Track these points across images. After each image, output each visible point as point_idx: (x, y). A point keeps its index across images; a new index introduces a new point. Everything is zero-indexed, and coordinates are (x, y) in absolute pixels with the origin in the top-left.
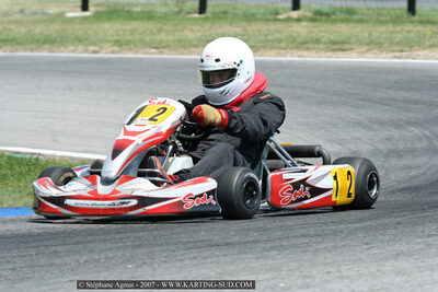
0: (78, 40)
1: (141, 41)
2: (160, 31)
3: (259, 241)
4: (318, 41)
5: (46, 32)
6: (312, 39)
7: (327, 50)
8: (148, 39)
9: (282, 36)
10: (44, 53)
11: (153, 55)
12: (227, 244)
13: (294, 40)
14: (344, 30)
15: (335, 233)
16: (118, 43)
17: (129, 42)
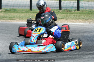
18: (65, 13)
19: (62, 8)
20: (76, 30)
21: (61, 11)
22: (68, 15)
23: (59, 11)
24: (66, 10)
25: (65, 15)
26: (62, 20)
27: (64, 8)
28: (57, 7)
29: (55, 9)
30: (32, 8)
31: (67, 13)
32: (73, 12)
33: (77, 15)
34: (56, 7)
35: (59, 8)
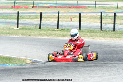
0: (15, 33)
1: (27, 34)
2: (30, 32)
3: (33, 73)
4: (60, 35)
5: (9, 32)
6: (59, 34)
7: (61, 37)
8: (28, 34)
9: (53, 34)
10: (8, 36)
11: (28, 37)
12: (26, 73)
13: (56, 35)
14: (66, 33)
15: (48, 71)
16: (22, 34)
17: (24, 34)
18: (104, 33)
19: (103, 29)
20: (109, 46)
21: (101, 31)
22: (106, 34)
23: (100, 31)
24: (106, 30)
25: (103, 34)
26: (100, 38)
27: (104, 29)
28: (99, 28)
29: (98, 29)
30: (81, 28)
31: (106, 33)
32: (110, 32)
33: (112, 34)
34: (97, 28)
35: (100, 29)
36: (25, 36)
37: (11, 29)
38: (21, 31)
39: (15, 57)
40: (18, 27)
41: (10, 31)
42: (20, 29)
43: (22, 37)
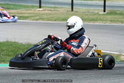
36: (116, 23)
37: (95, 14)
38: (109, 16)
39: (105, 52)
40: (104, 11)
41: (95, 17)
42: (108, 14)
43: (111, 25)
